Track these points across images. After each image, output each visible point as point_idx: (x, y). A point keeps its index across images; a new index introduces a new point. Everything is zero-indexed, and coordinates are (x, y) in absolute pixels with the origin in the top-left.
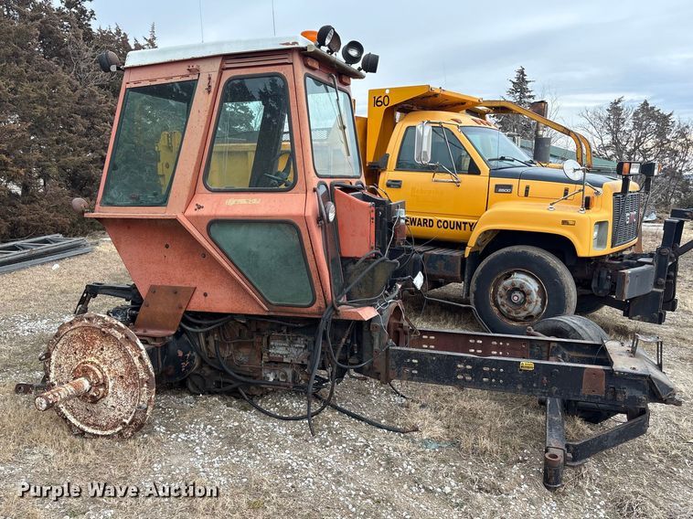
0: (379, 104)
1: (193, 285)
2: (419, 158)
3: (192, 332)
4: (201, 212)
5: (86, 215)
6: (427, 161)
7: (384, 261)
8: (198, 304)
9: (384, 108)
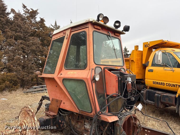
0: (146, 46)
1: (61, 99)
2: (157, 62)
3: (62, 115)
4: (62, 76)
5: (39, 76)
6: (161, 63)
7: (120, 98)
8: (62, 106)
9: (148, 48)
